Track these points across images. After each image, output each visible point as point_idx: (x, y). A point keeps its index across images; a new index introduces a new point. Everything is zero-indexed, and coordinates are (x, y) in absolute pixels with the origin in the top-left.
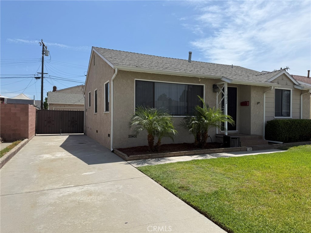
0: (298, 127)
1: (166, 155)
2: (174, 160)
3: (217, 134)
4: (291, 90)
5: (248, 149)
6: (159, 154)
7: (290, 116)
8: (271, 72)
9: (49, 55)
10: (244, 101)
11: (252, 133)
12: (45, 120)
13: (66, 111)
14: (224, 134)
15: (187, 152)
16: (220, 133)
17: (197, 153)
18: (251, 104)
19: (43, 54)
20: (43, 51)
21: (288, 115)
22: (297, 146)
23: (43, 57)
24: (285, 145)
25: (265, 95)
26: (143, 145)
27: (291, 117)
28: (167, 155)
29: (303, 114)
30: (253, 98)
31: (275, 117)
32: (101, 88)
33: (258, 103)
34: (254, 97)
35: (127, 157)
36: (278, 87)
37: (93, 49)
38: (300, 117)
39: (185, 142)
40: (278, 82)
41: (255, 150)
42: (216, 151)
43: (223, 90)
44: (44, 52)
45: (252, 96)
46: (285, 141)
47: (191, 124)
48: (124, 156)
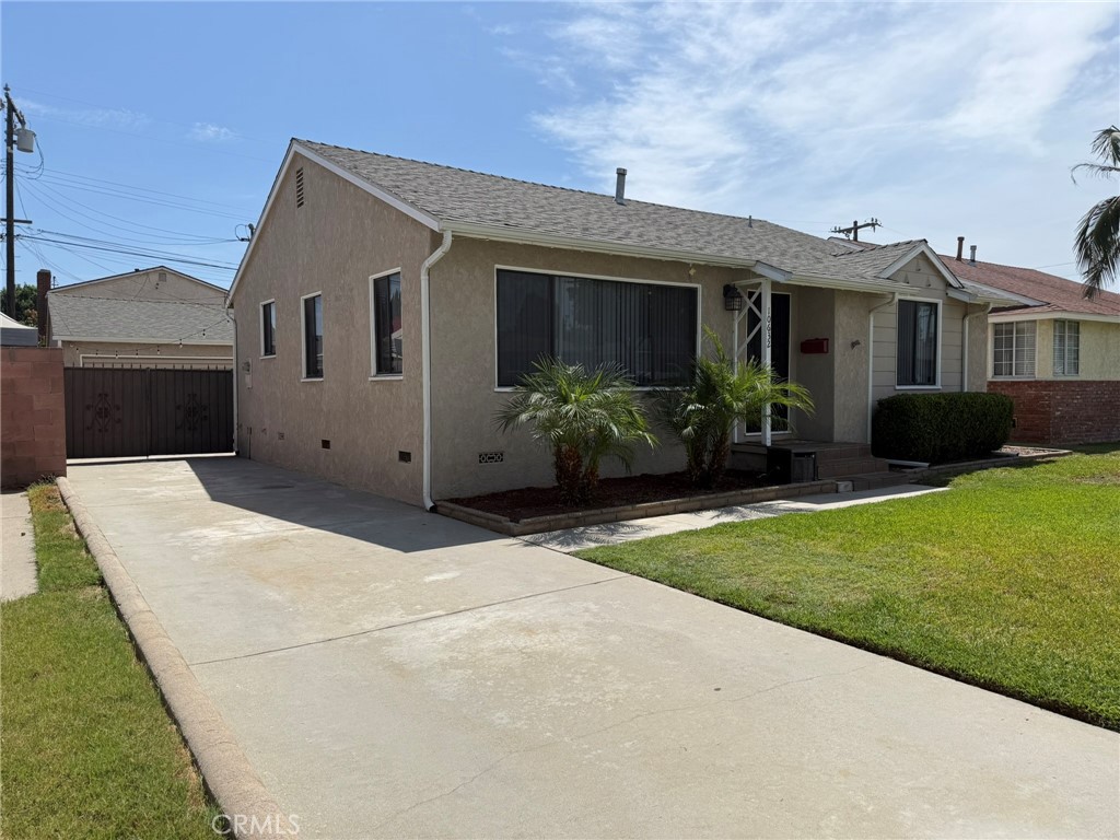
0: (965, 416)
1: (624, 514)
2: (654, 528)
3: (736, 441)
4: (940, 302)
5: (842, 485)
6: (604, 510)
7: (934, 383)
8: (883, 244)
9: (35, 148)
10: (811, 336)
11: (837, 437)
12: (88, 407)
13: (165, 370)
14: (760, 442)
15: (680, 503)
16: (743, 440)
17: (707, 503)
18: (836, 345)
19: (10, 142)
20: (10, 132)
21: (929, 379)
22: (969, 472)
23: (10, 158)
24: (935, 472)
25: (872, 319)
26: (523, 487)
27: (939, 386)
28: (627, 513)
29: (968, 375)
30: (840, 329)
31: (898, 388)
32: (352, 290)
33: (854, 344)
34: (844, 324)
35: (512, 524)
36: (911, 295)
37: (296, 147)
38: (962, 386)
39: (647, 471)
40: (906, 277)
41: (863, 487)
42: (758, 496)
43: (758, 303)
44: (15, 138)
45: (837, 322)
46: (935, 460)
47: (685, 414)
48: (500, 522)
